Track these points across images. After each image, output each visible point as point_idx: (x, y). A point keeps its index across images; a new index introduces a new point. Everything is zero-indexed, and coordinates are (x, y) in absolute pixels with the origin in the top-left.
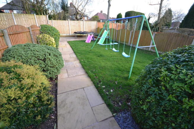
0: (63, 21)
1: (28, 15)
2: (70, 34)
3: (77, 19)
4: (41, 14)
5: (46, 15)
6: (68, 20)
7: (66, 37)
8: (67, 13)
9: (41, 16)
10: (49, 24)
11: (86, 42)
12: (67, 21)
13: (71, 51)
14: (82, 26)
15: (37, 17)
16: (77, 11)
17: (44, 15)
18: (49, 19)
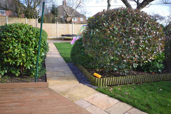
0: (52, 24)
1: (20, 18)
2: (58, 37)
3: (67, 21)
4: (32, 18)
5: (36, 18)
6: (57, 23)
7: (53, 39)
8: (57, 16)
9: (32, 19)
10: (38, 27)
11: (71, 43)
12: (55, 24)
13: (55, 48)
14: (70, 29)
15: (28, 21)
16: (67, 15)
17: (34, 18)
18: (38, 23)
